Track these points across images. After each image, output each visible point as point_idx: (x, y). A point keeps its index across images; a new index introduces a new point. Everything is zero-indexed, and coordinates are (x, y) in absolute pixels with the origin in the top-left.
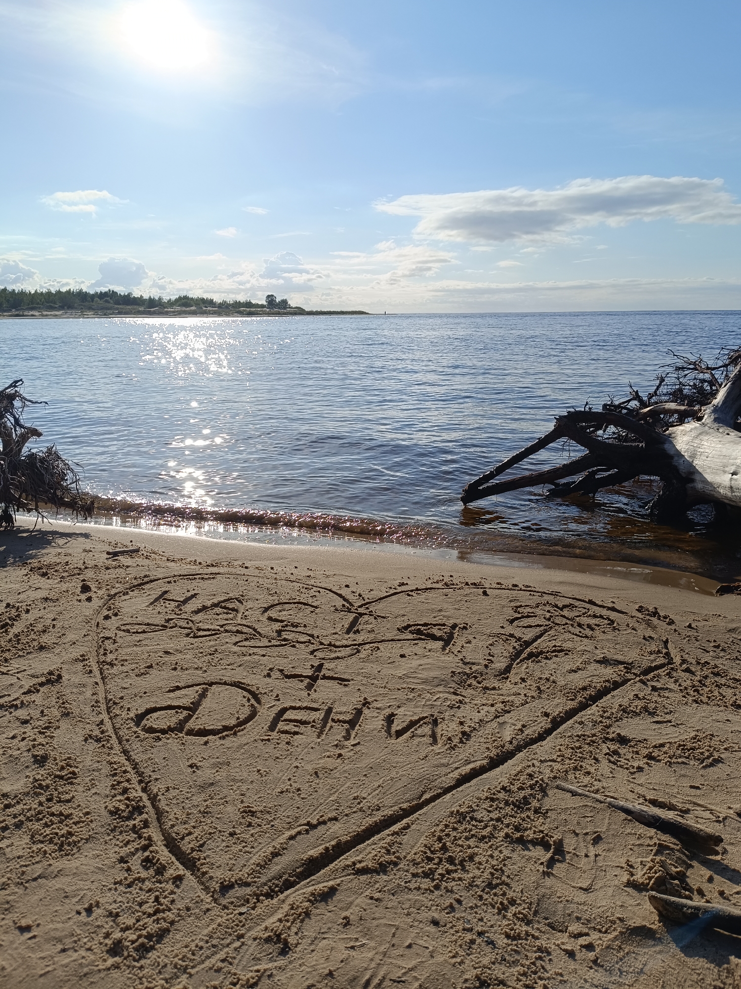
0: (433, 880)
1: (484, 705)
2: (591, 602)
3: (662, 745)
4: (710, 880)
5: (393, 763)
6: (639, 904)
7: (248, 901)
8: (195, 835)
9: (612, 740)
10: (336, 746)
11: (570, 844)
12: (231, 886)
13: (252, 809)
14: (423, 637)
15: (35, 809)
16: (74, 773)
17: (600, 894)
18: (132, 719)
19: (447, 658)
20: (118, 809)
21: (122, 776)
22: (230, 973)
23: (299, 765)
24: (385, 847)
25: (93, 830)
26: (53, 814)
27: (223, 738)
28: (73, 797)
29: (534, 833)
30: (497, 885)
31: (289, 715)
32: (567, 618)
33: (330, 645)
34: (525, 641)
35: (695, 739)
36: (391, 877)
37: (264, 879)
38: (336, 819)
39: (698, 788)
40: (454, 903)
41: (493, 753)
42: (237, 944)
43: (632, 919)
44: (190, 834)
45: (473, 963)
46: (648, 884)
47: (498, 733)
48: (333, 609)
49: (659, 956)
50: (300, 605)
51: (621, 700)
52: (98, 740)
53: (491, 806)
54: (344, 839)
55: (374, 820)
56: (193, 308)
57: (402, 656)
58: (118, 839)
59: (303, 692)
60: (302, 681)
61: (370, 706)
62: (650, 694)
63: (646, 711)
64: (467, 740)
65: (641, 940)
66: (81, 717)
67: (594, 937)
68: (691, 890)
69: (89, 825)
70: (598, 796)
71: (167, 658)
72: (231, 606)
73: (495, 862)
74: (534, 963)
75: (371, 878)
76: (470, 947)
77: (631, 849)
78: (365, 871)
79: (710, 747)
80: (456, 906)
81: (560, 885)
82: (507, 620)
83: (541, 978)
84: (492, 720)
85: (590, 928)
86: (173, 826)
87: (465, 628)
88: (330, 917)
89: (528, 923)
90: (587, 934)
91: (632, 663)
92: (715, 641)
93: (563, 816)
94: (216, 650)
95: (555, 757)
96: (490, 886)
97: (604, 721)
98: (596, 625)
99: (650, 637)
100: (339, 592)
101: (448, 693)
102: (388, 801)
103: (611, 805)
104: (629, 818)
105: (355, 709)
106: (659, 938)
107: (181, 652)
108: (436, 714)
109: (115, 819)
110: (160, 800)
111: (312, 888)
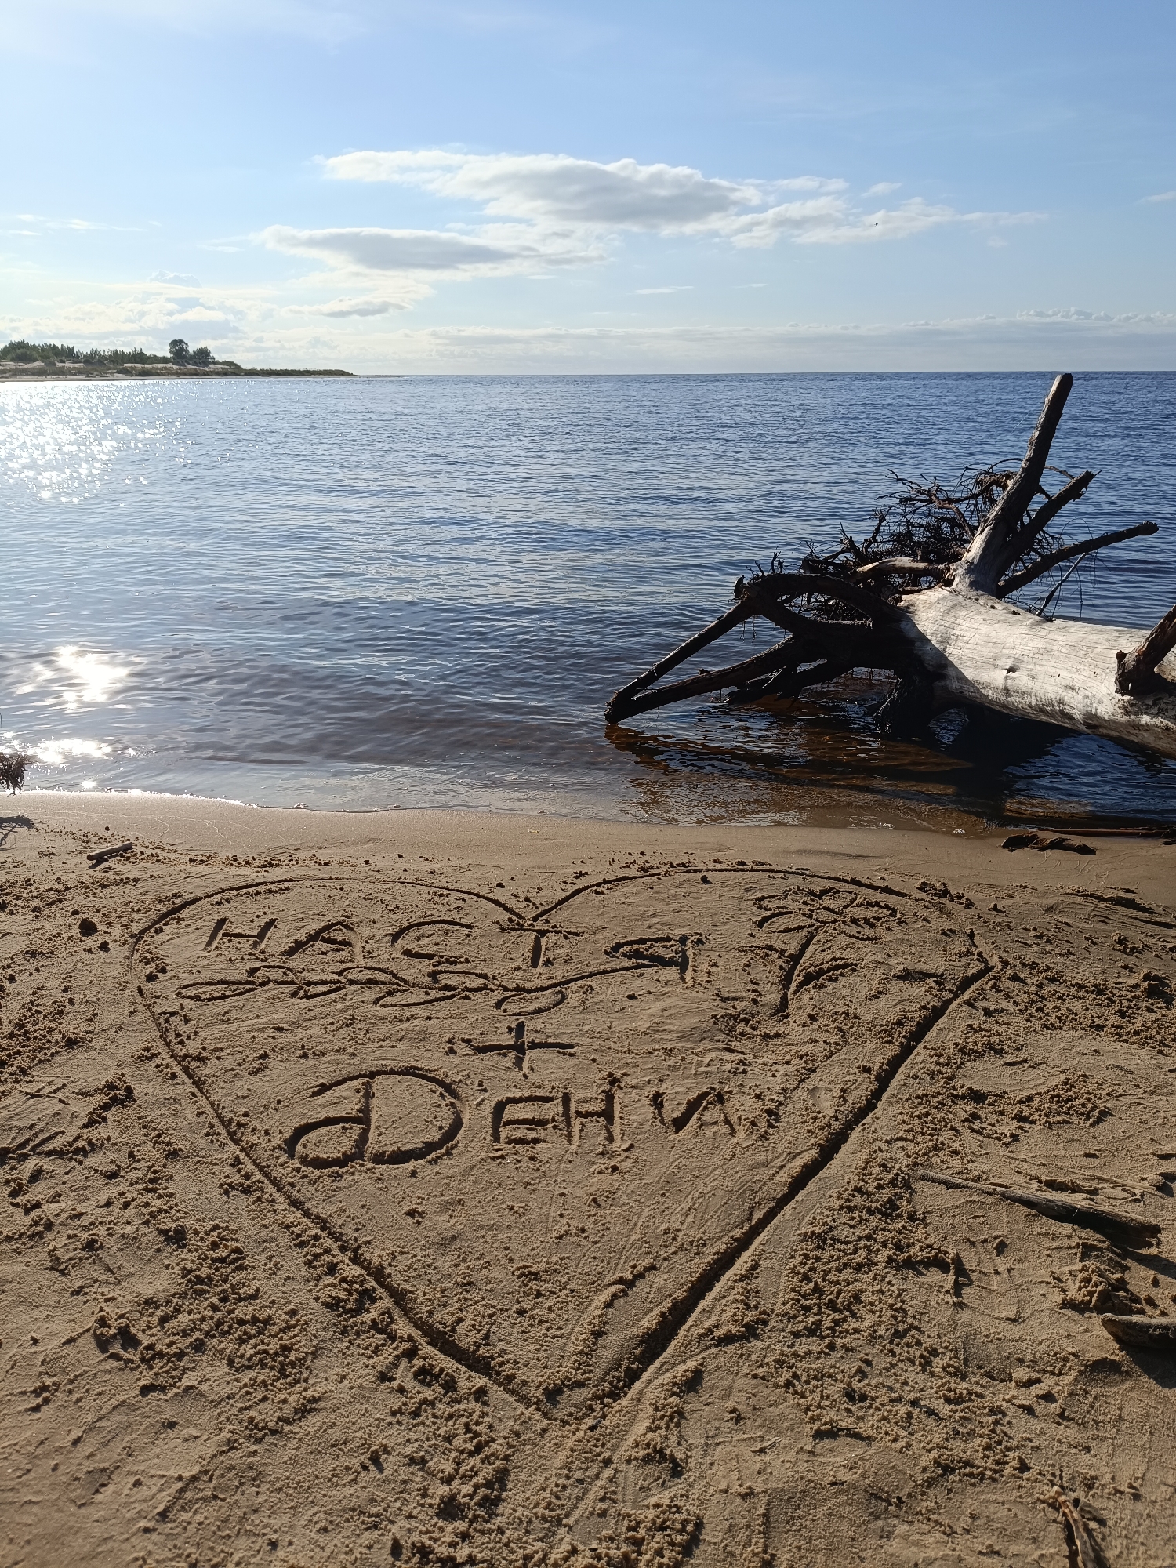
0: (823, 1338)
1: (775, 1063)
2: (854, 882)
3: (1030, 1099)
4: (1156, 1283)
5: (693, 1170)
6: (1087, 1330)
7: (591, 1409)
8: (469, 1321)
9: (963, 1097)
10: (602, 1153)
11: (970, 1259)
12: (558, 1391)
13: (532, 1270)
14: (646, 962)
15: (212, 1318)
16: (237, 1250)
17: (1034, 1322)
18: (280, 1148)
19: (694, 994)
20: (338, 1300)
21: (314, 1246)
22: (619, 1514)
23: (565, 1191)
24: (742, 1301)
25: (315, 1337)
26: (241, 1322)
27: (434, 1161)
28: (258, 1290)
29: (922, 1250)
30: (906, 1331)
31: (511, 1113)
32: (833, 911)
33: (518, 989)
34: (791, 956)
35: (1066, 1084)
36: (768, 1341)
37: (598, 1374)
38: (653, 1268)
39: (1094, 1156)
40: (863, 1365)
41: (821, 1137)
42: (608, 1473)
43: (1087, 1351)
44: (460, 1321)
45: (923, 1444)
46: (1090, 1301)
47: (814, 1105)
48: (496, 927)
49: (1132, 1395)
50: (445, 926)
51: (951, 1034)
52: (246, 1191)
53: (852, 1219)
54: (681, 1295)
55: (706, 1261)
56: (38, 364)
57: (631, 997)
58: (358, 1346)
59: (513, 1073)
60: (505, 1055)
61: (622, 1085)
62: (985, 1022)
63: (991, 1048)
64: (777, 1121)
65: (1106, 1378)
66: (198, 1155)
67: (1047, 1383)
68: (1137, 1300)
69: (305, 1330)
70: (981, 1185)
71: (283, 1040)
72: (339, 936)
73: (891, 1301)
74: (993, 1431)
75: (741, 1348)
76: (910, 1424)
77: (1049, 1256)
78: (728, 1339)
79: (1089, 1093)
80: (867, 1369)
81: (979, 1318)
82: (754, 923)
83: (1008, 1449)
84: (798, 1087)
85: (1039, 1372)
86: (431, 1313)
87: (700, 941)
88: (711, 1412)
89: (964, 1377)
90: (1038, 1381)
91: (942, 975)
92: (1035, 929)
93: (947, 1221)
94: (353, 1018)
95: (901, 1133)
96: (898, 1334)
97: (944, 1070)
98: (874, 918)
99: (950, 930)
100: (491, 896)
101: (718, 1049)
102: (711, 1229)
103: (1004, 1197)
104: (1033, 1212)
105: (603, 1091)
106: (1127, 1372)
107: (300, 1025)
108: (718, 1086)
109: (340, 1316)
110: (390, 1275)
111: (668, 1375)
